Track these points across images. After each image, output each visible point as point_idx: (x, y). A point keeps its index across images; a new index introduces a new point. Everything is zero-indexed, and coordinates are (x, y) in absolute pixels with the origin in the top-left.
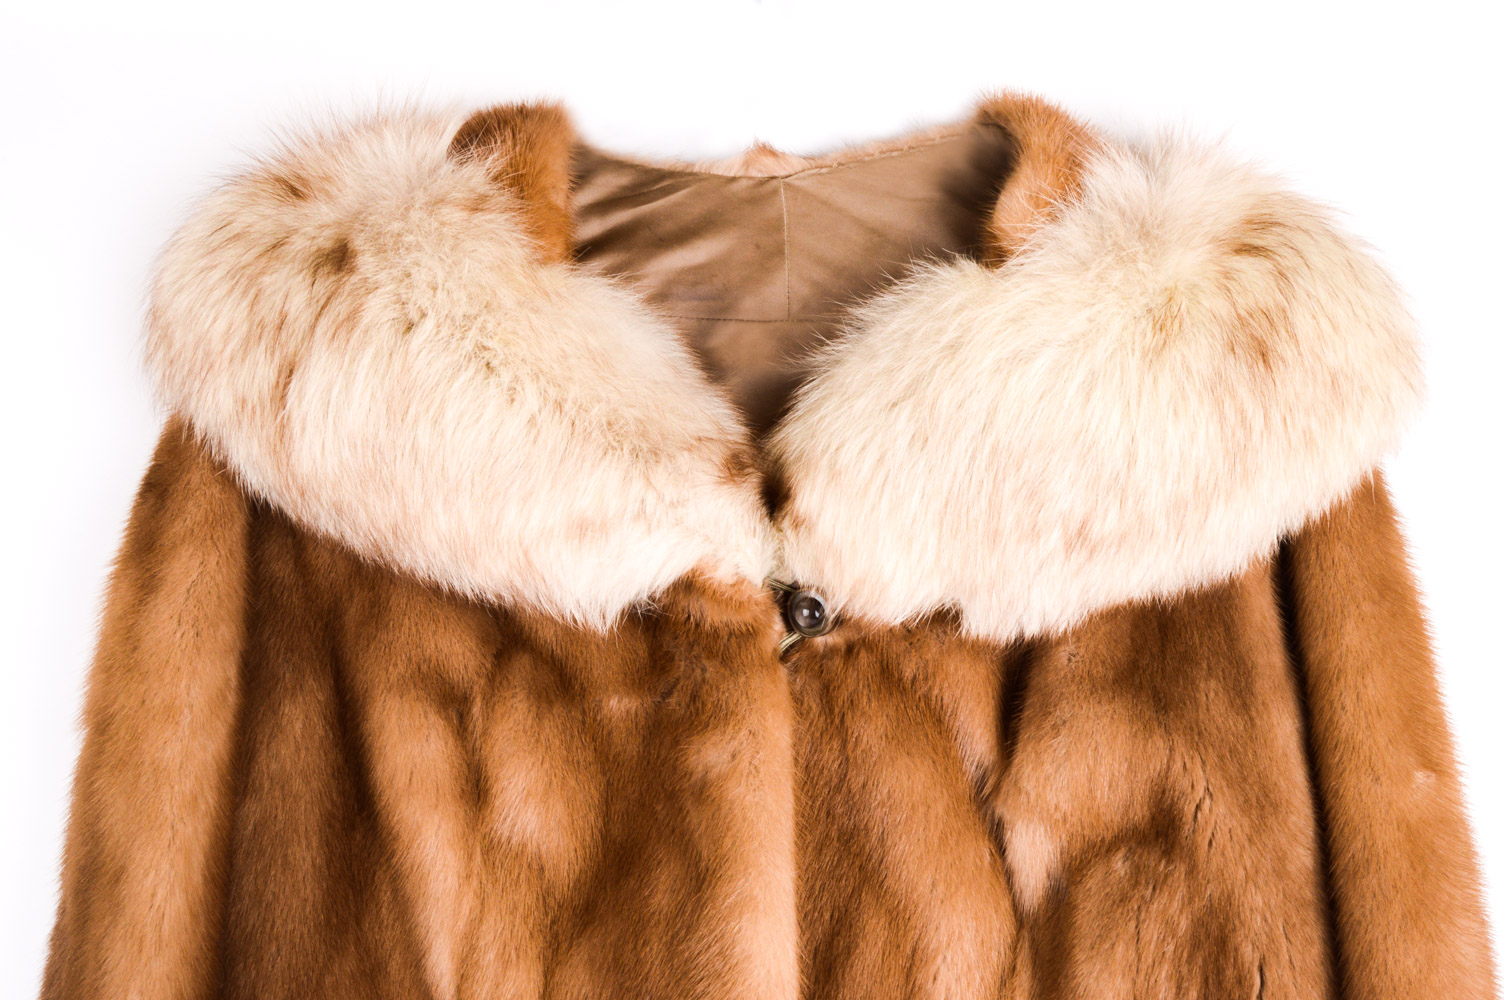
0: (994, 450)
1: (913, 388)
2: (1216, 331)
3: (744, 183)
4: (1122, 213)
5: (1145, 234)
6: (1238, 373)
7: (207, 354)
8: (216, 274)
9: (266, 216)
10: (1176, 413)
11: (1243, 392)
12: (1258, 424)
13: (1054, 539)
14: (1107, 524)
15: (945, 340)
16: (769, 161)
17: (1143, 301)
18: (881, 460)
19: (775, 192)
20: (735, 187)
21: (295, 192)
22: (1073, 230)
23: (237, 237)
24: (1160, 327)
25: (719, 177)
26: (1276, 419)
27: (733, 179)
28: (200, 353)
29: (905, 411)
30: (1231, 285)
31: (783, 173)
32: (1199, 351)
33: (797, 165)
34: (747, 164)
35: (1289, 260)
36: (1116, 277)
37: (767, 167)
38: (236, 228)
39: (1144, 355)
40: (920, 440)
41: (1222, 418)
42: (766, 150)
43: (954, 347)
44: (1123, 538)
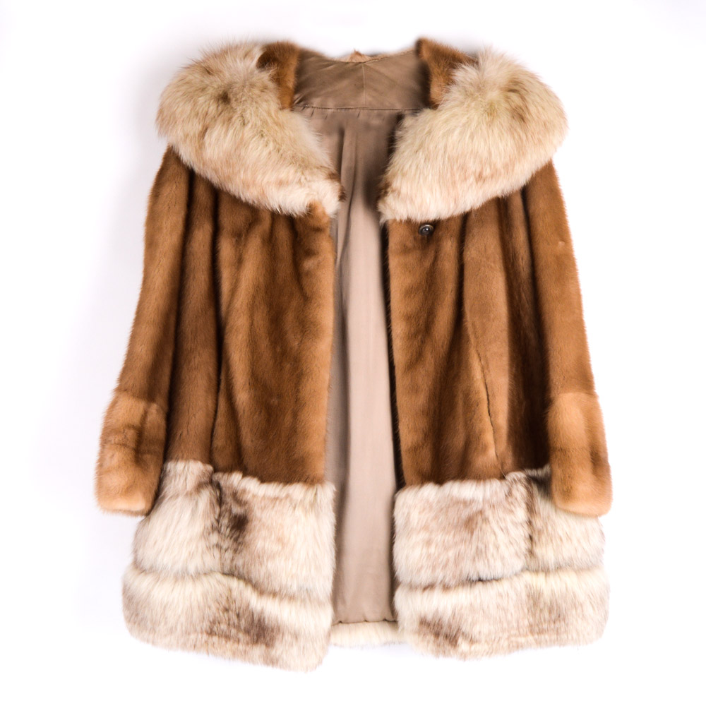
0: (449, 158)
1: (421, 146)
2: (508, 113)
3: (351, 64)
4: (471, 84)
5: (479, 89)
6: (516, 124)
7: (175, 118)
8: (180, 93)
9: (197, 78)
10: (501, 139)
11: (519, 130)
12: (524, 138)
13: (472, 179)
14: (487, 172)
15: (426, 131)
16: (358, 57)
17: (482, 109)
18: (417, 168)
19: (361, 67)
20: (348, 66)
21: (209, 73)
22: (455, 93)
23: (187, 83)
24: (490, 114)
25: (343, 62)
26: (530, 136)
27: (348, 63)
28: (172, 118)
29: (421, 153)
30: (509, 100)
31: (363, 61)
32: (504, 119)
33: (368, 58)
34: (352, 58)
35: (523, 92)
36: (473, 104)
37: (359, 59)
38: (187, 80)
39: (487, 124)
40: (427, 159)
41: (514, 138)
42: (358, 54)
43: (429, 132)
44: (492, 176)
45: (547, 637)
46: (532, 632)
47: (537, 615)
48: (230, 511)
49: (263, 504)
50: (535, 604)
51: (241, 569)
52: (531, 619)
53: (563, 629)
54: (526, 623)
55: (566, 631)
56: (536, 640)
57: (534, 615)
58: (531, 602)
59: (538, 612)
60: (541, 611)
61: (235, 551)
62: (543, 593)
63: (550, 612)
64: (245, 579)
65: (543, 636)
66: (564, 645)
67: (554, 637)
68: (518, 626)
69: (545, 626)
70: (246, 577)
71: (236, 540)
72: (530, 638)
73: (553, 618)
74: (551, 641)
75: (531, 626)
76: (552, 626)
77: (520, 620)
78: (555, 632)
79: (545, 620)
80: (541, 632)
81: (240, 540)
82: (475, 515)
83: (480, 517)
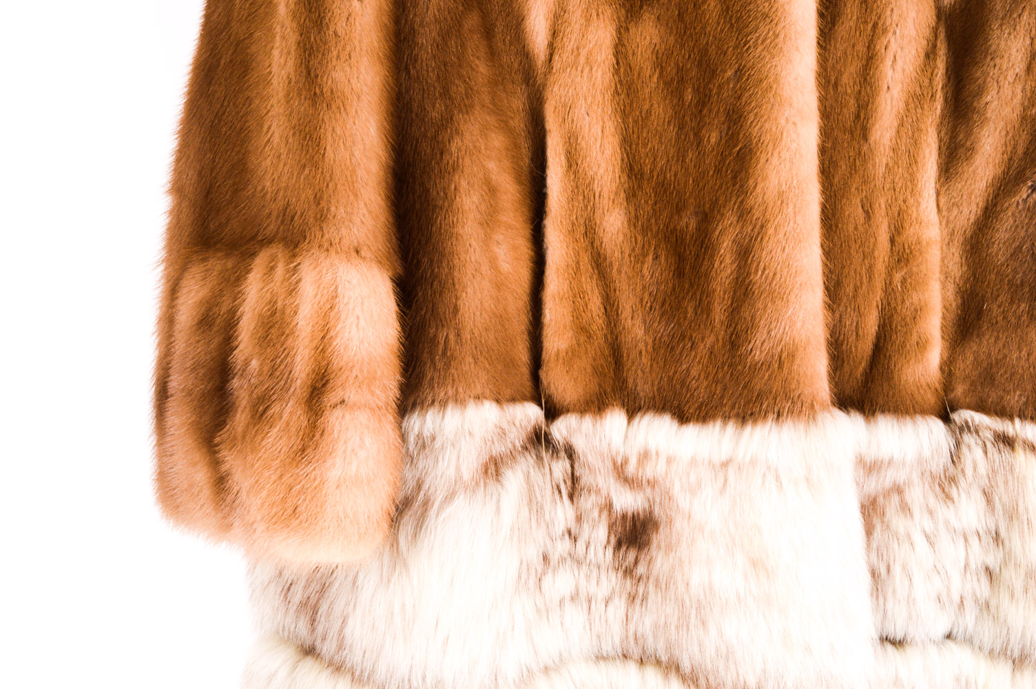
48: (609, 506)
49: (693, 478)
51: (650, 640)
61: (632, 598)
64: (658, 662)
70: (664, 659)
71: (628, 572)
81: (641, 569)
82: (887, 494)
83: (895, 499)
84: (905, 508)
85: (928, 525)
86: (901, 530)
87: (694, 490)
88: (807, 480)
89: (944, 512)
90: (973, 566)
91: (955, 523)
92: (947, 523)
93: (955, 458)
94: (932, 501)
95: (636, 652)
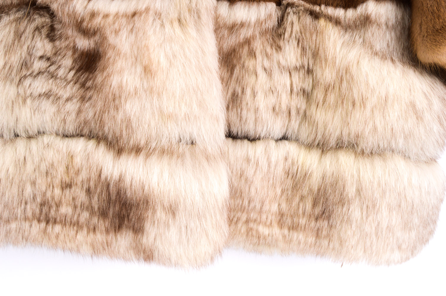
45: (301, 236)
46: (281, 224)
47: (294, 204)
48: (74, 47)
50: (296, 187)
52: (284, 206)
53: (324, 233)
54: (275, 208)
55: (328, 235)
56: (284, 237)
57: (289, 201)
58: (289, 182)
59: (297, 199)
60: (302, 198)
61: (83, 99)
62: (310, 175)
63: (315, 204)
65: (295, 235)
66: (322, 255)
67: (311, 239)
68: (261, 208)
69: (303, 221)
72: (276, 230)
73: (316, 213)
74: (306, 243)
75: (282, 215)
76: (313, 224)
77: (267, 203)
78: (315, 234)
79: (304, 214)
80: (294, 227)
82: (242, 45)
83: (246, 49)
84: (252, 54)
85: (267, 64)
86: (251, 67)
87: (117, 32)
88: (179, 21)
89: (276, 56)
90: (295, 90)
91: (283, 62)
92: (279, 63)
93: (281, 21)
94: (269, 50)
95: (86, 131)
